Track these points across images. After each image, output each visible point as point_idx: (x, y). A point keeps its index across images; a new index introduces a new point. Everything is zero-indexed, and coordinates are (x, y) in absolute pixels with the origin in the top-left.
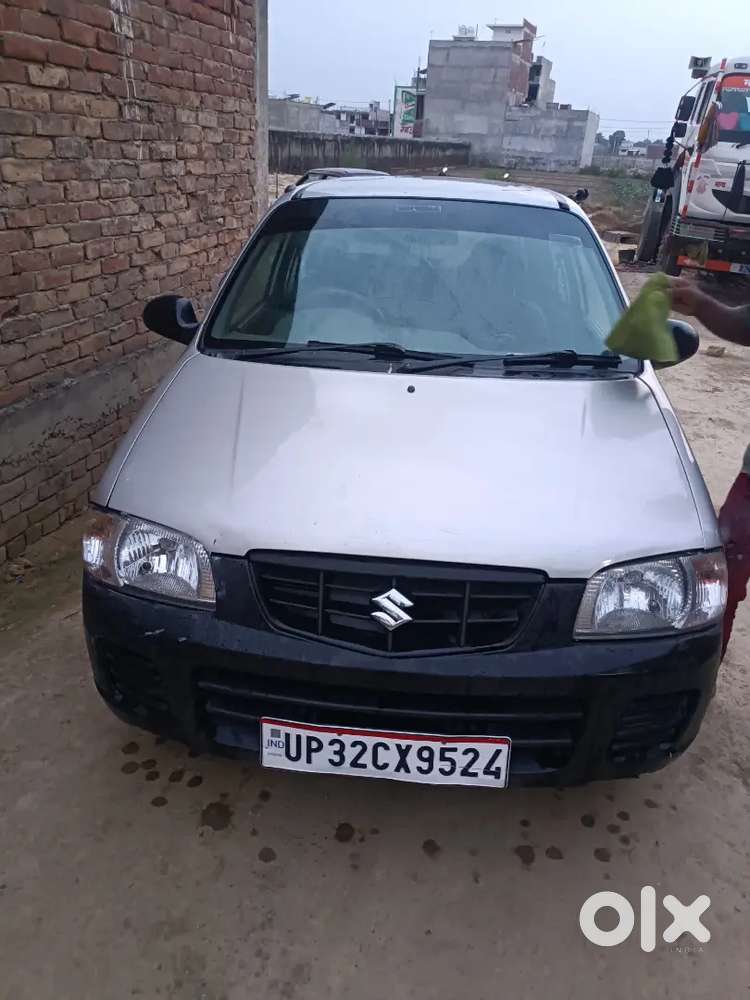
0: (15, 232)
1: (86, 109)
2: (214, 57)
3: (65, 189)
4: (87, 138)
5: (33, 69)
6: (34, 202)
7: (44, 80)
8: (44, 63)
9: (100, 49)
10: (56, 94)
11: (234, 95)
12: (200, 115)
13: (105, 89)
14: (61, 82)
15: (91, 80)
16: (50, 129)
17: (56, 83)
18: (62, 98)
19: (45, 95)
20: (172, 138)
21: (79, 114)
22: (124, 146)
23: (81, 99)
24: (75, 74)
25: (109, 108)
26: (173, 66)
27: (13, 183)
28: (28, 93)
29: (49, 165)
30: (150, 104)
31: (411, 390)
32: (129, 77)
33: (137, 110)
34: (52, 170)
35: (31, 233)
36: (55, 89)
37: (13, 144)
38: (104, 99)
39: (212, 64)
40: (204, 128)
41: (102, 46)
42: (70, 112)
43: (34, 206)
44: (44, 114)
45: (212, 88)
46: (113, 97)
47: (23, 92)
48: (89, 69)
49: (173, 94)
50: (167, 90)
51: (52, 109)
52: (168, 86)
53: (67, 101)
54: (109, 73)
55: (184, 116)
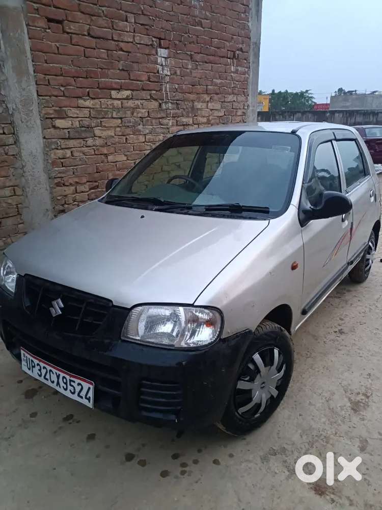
0: (99, 156)
1: (140, 106)
2: (220, 78)
3: (126, 139)
4: (140, 117)
5: (113, 93)
6: (110, 144)
7: (119, 96)
8: (119, 90)
9: (150, 81)
10: (125, 101)
11: (233, 93)
12: (209, 104)
13: (151, 96)
14: (127, 96)
15: (145, 94)
16: (120, 115)
17: (124, 97)
18: (128, 103)
19: (119, 102)
20: (190, 115)
21: (137, 108)
22: (161, 120)
23: (138, 102)
24: (135, 93)
25: (155, 104)
26: (193, 84)
27: (100, 137)
28: (110, 102)
29: (118, 129)
30: (178, 102)
31: (142, 217)
32: (166, 91)
33: (170, 105)
34: (120, 131)
35: (107, 157)
36: (124, 99)
37: (101, 122)
38: (151, 101)
39: (219, 81)
40: (211, 110)
41: (151, 80)
42: (132, 108)
43: (109, 145)
44: (118, 110)
45: (218, 92)
46: (156, 100)
47: (107, 102)
48: (144, 90)
49: (192, 97)
50: (189, 95)
51: (122, 107)
52: (190, 93)
53: (130, 103)
54: (154, 90)
55: (198, 105)
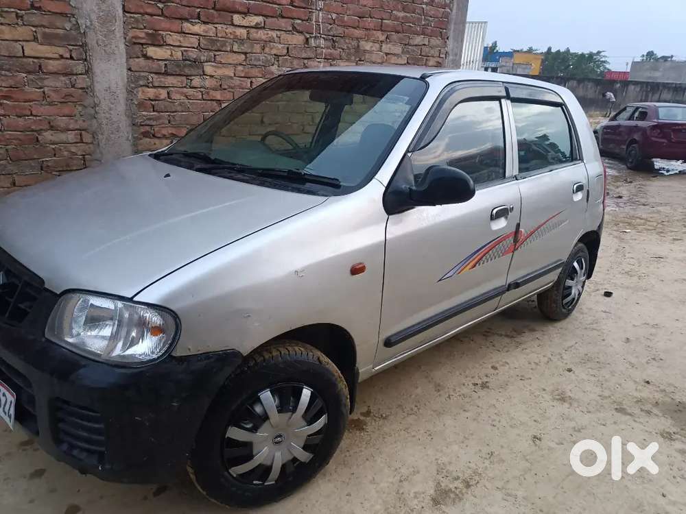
0: (209, 102)
1: (276, 39)
2: (404, 10)
3: (251, 82)
4: (275, 55)
5: (237, 19)
6: (226, 87)
7: (244, 23)
8: (246, 13)
9: (293, 6)
10: (253, 30)
11: (423, 34)
12: (384, 46)
13: (294, 28)
14: (257, 24)
15: (283, 23)
16: (245, 48)
17: (253, 24)
18: (257, 33)
19: (244, 31)
20: (353, 58)
21: (270, 41)
22: (306, 61)
23: (274, 34)
24: (269, 20)
25: (298, 39)
26: (360, 15)
27: (212, 76)
28: (230, 29)
29: (240, 68)
30: (335, 39)
32: (317, 21)
33: (322, 41)
34: (242, 71)
35: (221, 104)
36: (252, 27)
37: (215, 56)
38: (293, 34)
39: (401, 14)
40: (387, 54)
41: (294, 4)
42: (262, 40)
43: (225, 89)
44: (241, 41)
45: (399, 28)
46: (302, 32)
47: (226, 29)
48: (283, 17)
49: (357, 33)
50: (353, 30)
51: (248, 38)
52: (355, 28)
53: (261, 34)
54: (299, 19)
55: (367, 46)
